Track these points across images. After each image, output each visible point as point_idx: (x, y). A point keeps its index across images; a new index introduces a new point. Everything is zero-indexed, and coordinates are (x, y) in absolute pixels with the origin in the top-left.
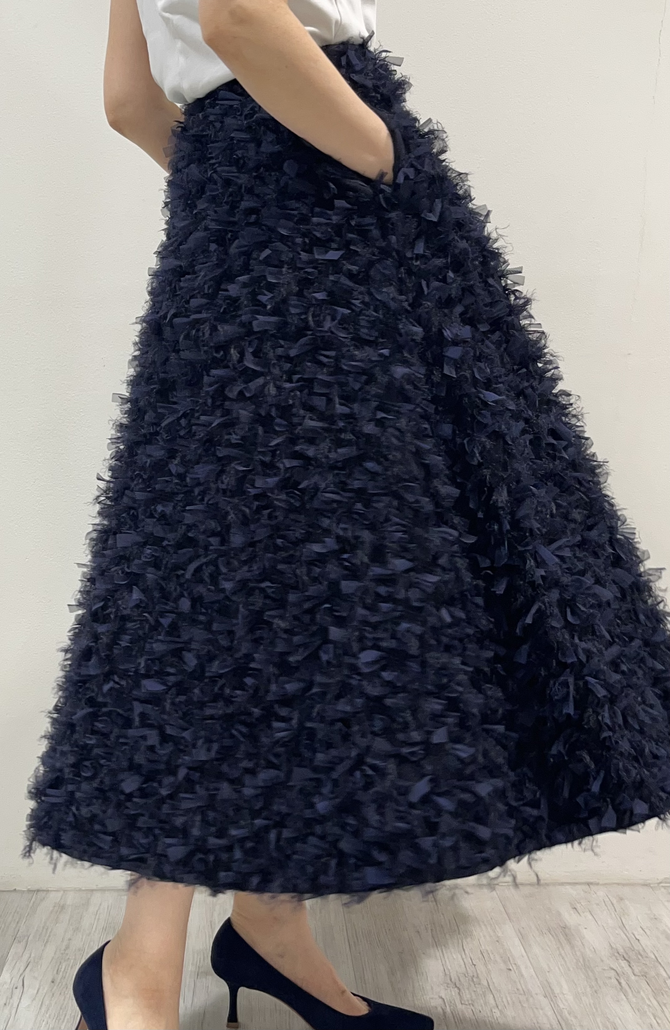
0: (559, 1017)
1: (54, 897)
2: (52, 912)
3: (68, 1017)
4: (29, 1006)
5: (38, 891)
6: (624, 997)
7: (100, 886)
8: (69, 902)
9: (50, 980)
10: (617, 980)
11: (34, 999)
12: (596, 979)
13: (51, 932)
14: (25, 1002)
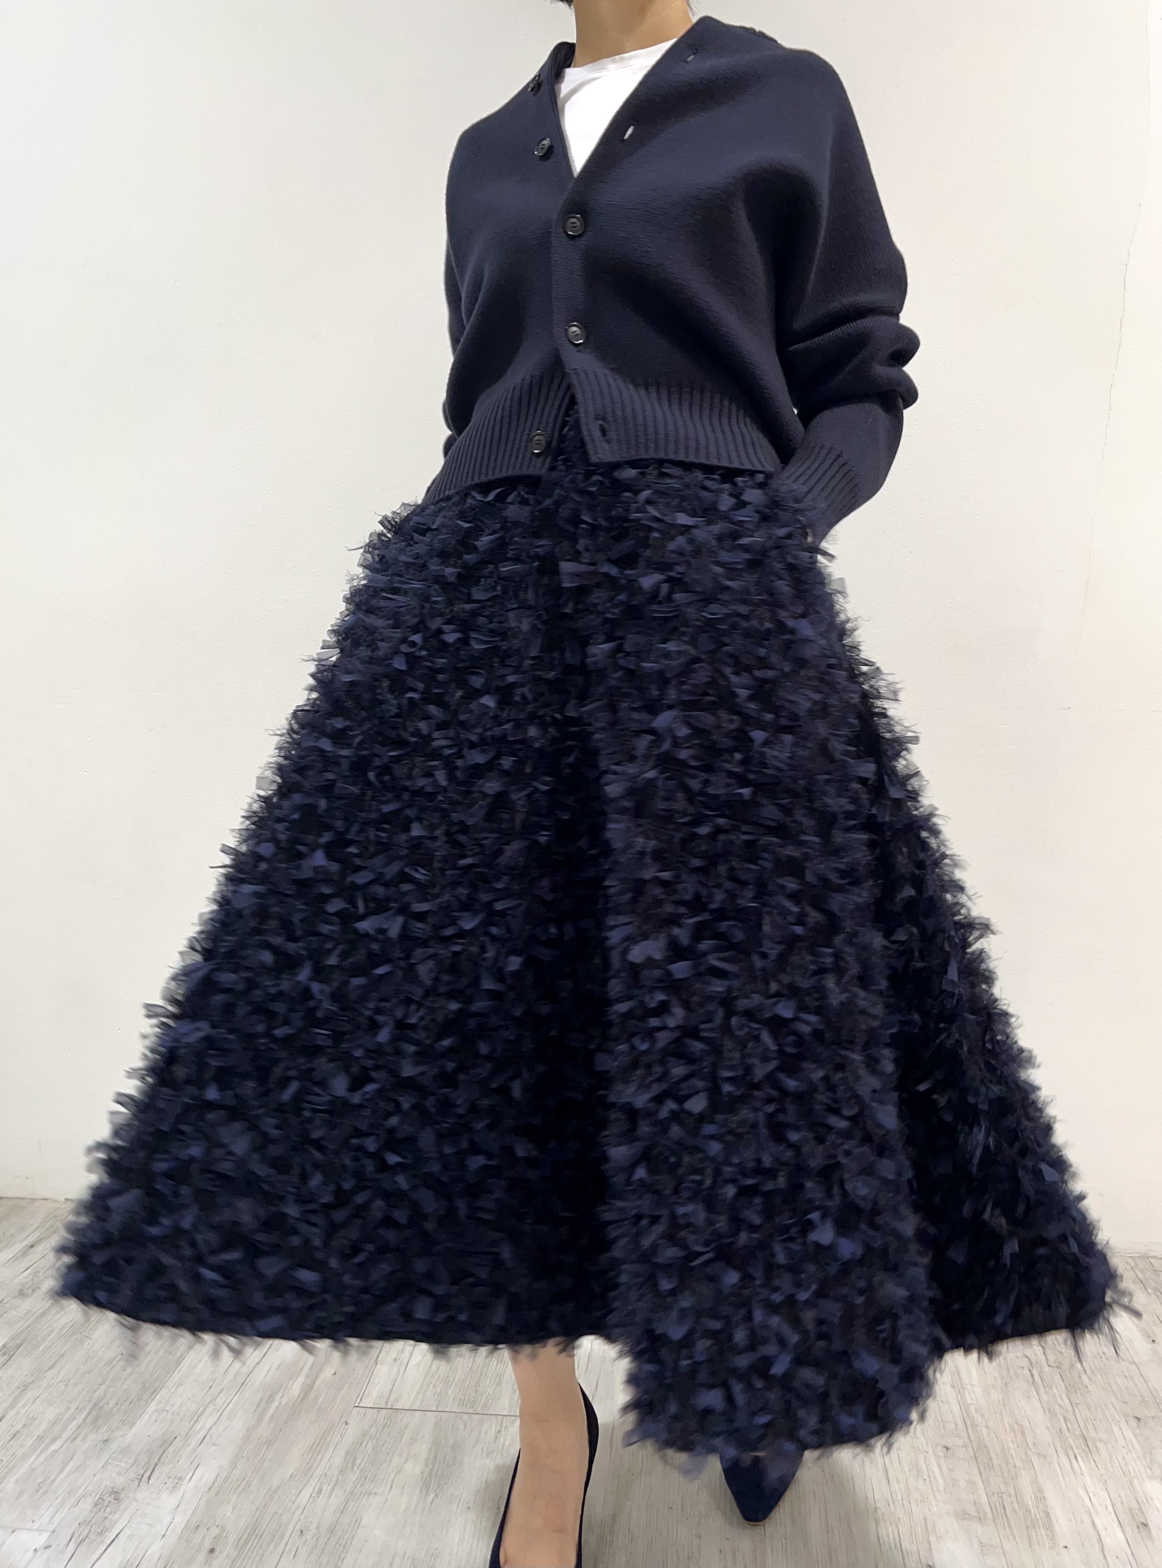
0: (965, 1413)
3: (456, 1379)
6: (1035, 1393)
10: (1030, 1371)
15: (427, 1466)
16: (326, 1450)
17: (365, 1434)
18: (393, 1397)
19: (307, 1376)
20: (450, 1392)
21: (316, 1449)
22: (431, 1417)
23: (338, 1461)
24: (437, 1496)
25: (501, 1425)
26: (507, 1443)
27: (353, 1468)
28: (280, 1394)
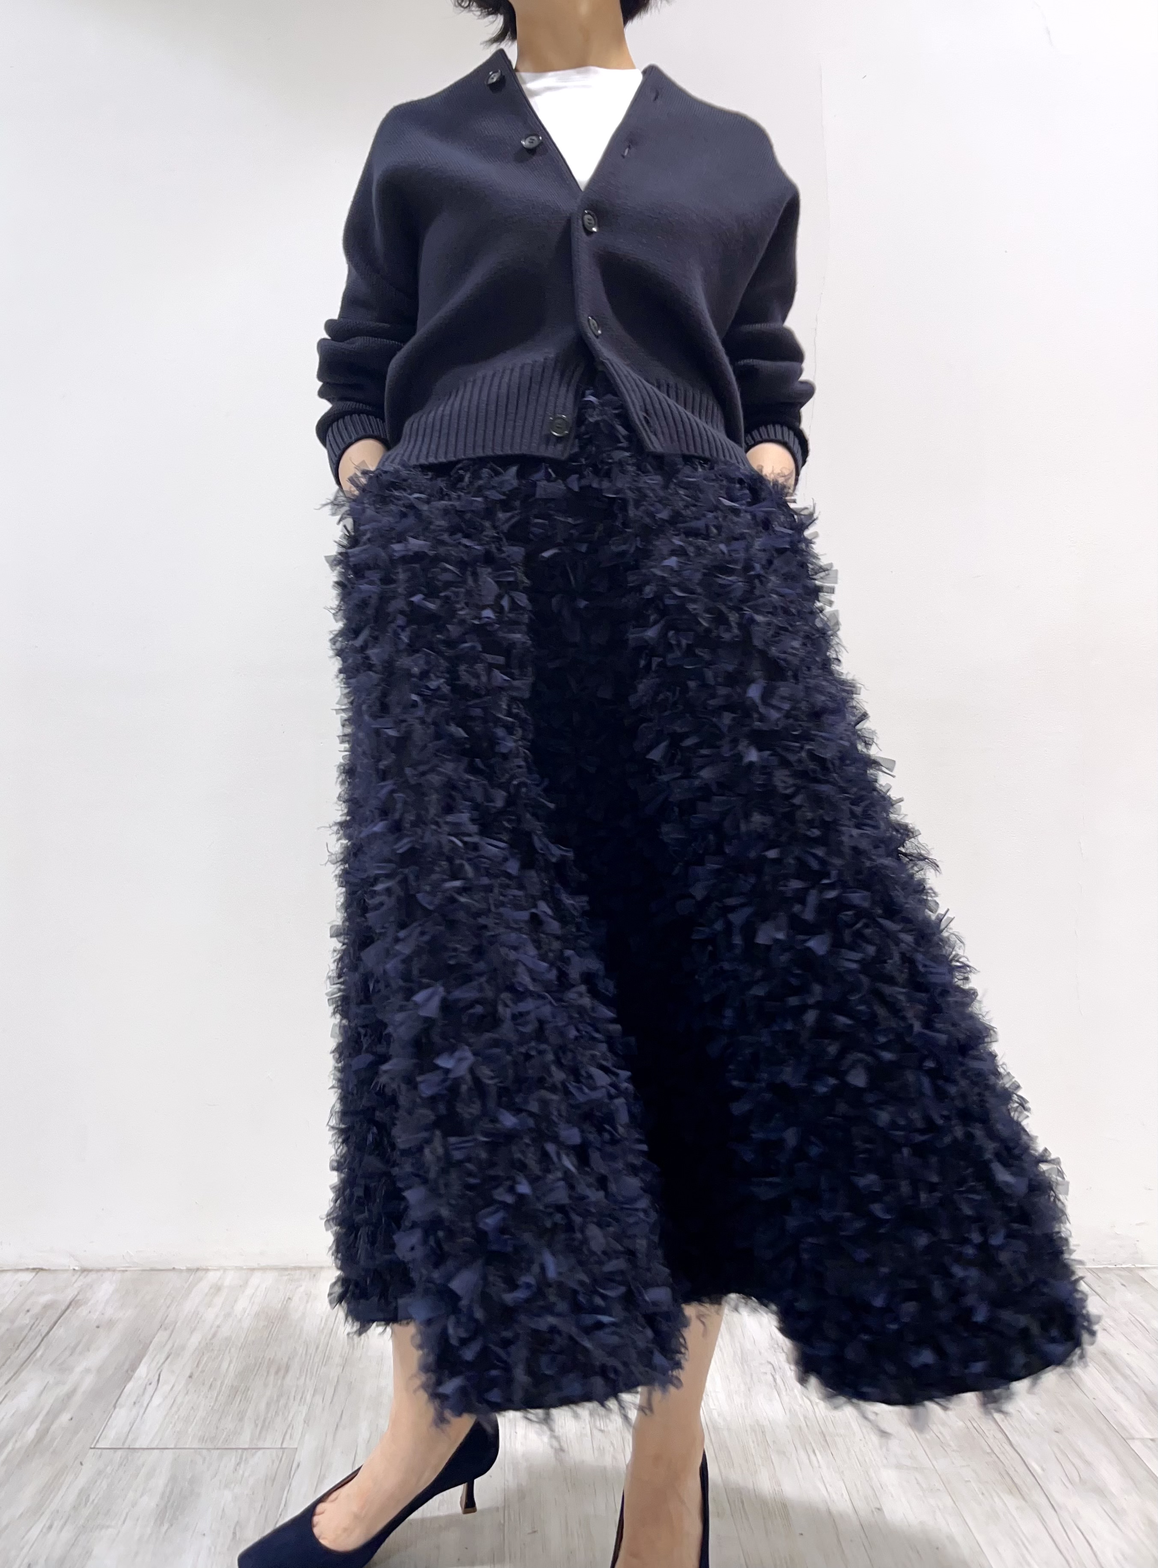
1: (212, 1277)
2: (206, 1295)
3: (197, 1418)
4: (159, 1406)
5: (198, 1269)
6: (777, 1396)
7: (263, 1264)
8: (227, 1282)
9: (188, 1374)
10: (773, 1376)
11: (166, 1397)
12: (752, 1375)
13: (201, 1318)
14: (157, 1400)
15: (162, 1498)
16: (59, 1489)
17: (100, 1473)
18: (130, 1437)
19: (42, 1422)
20: (190, 1430)
21: (49, 1489)
22: (169, 1455)
23: (72, 1497)
24: (172, 1525)
25: (241, 1458)
26: (246, 1474)
27: (86, 1504)
28: (13, 1440)
